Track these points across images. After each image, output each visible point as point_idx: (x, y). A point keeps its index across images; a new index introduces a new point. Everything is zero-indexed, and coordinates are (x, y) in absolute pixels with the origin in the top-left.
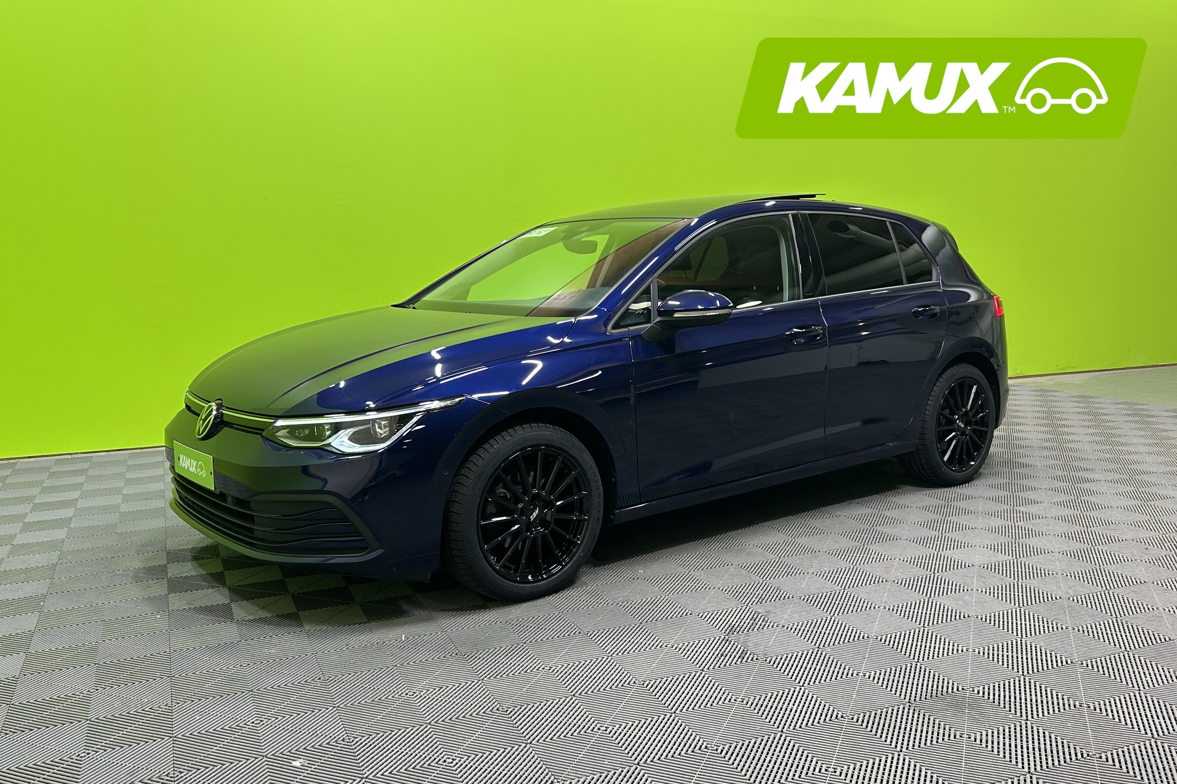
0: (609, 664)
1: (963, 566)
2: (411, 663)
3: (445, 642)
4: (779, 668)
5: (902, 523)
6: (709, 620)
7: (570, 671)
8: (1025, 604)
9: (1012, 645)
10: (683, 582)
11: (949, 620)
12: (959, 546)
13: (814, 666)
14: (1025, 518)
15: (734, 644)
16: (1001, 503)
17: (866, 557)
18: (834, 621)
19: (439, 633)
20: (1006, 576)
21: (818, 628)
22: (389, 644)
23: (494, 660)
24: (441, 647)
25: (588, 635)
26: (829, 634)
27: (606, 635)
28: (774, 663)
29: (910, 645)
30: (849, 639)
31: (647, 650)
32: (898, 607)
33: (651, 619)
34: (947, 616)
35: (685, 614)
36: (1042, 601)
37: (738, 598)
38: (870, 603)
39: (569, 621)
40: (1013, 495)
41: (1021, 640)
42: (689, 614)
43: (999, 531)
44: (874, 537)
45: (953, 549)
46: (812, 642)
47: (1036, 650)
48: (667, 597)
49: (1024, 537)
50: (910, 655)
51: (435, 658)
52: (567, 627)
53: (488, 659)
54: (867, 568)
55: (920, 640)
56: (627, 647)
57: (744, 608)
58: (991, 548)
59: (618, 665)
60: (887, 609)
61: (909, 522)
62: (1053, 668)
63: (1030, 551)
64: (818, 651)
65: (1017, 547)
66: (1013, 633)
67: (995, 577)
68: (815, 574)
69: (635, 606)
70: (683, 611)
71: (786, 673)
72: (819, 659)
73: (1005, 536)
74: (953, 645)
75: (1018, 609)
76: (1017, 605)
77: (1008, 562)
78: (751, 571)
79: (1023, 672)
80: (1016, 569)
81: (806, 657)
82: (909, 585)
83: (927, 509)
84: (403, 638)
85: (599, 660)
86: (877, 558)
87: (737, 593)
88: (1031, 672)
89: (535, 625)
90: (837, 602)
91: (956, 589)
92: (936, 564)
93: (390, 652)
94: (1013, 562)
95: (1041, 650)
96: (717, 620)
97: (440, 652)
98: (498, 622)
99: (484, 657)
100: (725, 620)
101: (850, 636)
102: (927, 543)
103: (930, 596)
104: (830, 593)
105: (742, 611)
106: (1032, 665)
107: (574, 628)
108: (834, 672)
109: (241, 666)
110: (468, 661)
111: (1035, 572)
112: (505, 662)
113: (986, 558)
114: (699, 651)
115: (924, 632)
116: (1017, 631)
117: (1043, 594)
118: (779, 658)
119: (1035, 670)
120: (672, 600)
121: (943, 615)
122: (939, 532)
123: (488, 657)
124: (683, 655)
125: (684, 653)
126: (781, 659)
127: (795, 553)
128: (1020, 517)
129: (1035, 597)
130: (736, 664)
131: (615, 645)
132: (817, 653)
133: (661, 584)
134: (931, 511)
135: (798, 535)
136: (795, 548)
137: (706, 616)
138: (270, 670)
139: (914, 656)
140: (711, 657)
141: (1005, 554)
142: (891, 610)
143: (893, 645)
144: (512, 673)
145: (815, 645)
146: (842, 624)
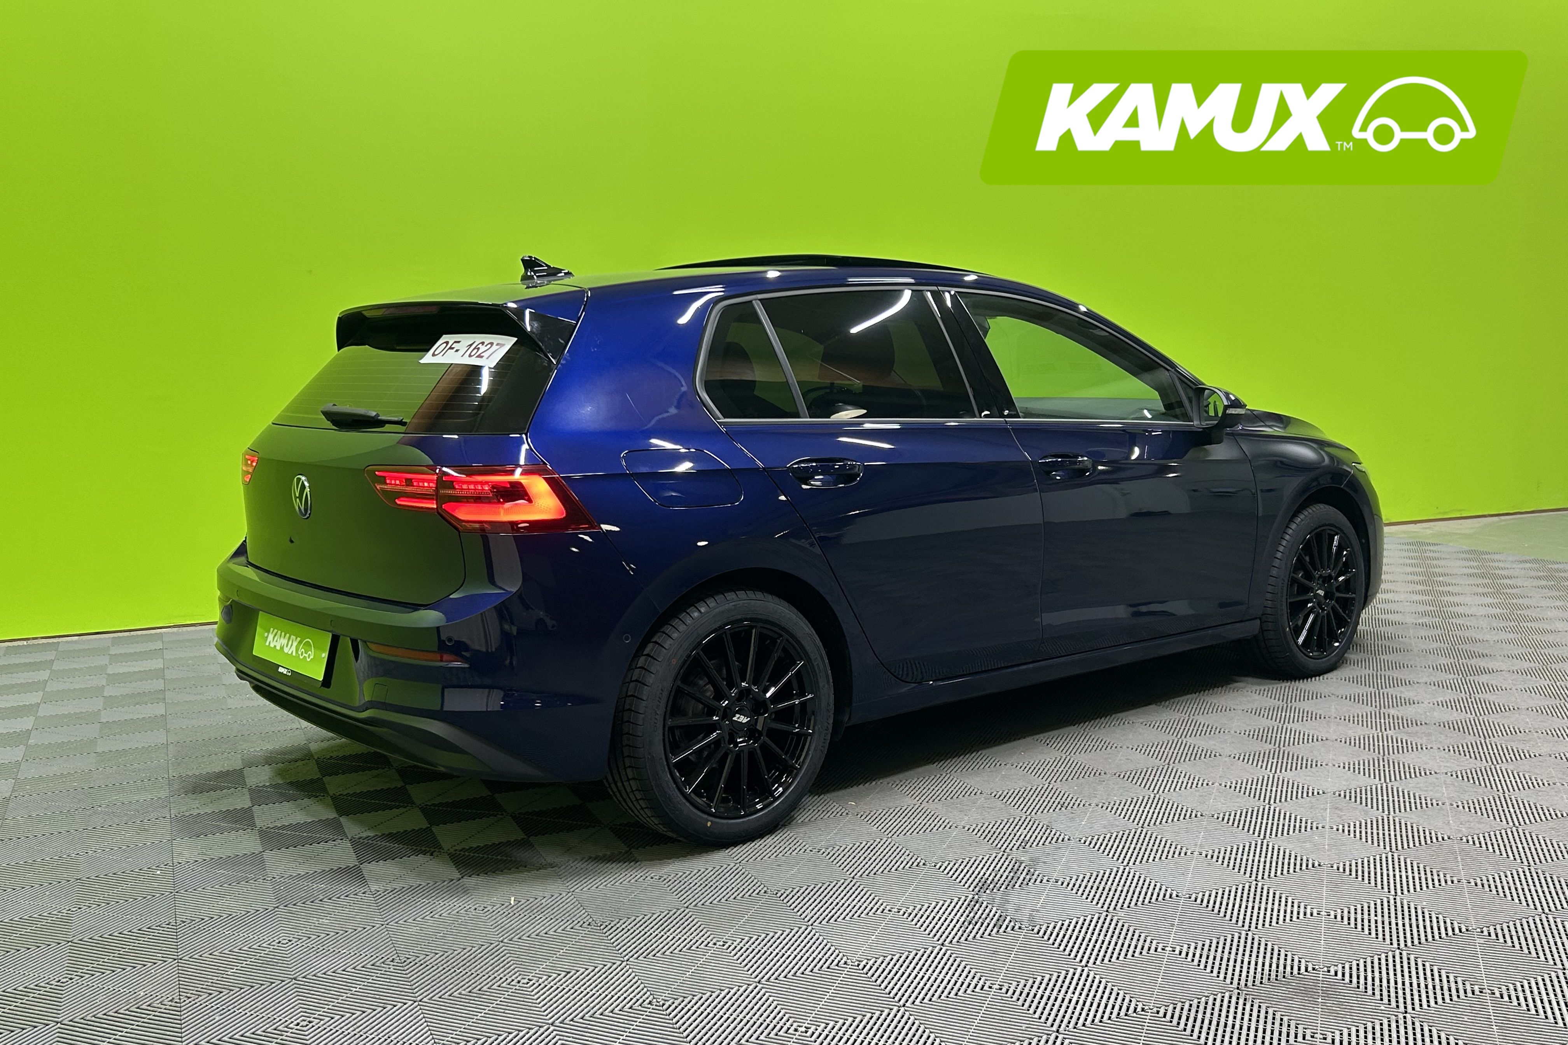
0: (809, 937)
1: (1310, 794)
2: (524, 937)
3: (572, 906)
4: (1051, 941)
5: (1222, 732)
6: (951, 873)
7: (753, 947)
8: (1400, 847)
9: (1382, 905)
10: (912, 818)
11: (1291, 870)
12: (1304, 765)
13: (1101, 937)
14: (1396, 724)
15: (987, 907)
16: (1363, 704)
17: (1173, 782)
18: (1129, 873)
19: (564, 894)
20: (1372, 807)
21: (1106, 884)
22: (491, 911)
23: (643, 932)
24: (567, 915)
25: (778, 895)
26: (1122, 891)
27: (804, 895)
28: (1044, 934)
29: (1237, 906)
30: (1151, 899)
31: (862, 916)
32: (1219, 853)
33: (867, 872)
34: (1289, 864)
35: (915, 864)
36: (1423, 843)
37: (991, 841)
38: (1179, 847)
39: (750, 875)
40: (1379, 693)
41: (1395, 899)
42: (921, 864)
43: (1360, 743)
44: (1182, 753)
45: (1296, 769)
46: (1098, 903)
47: (1416, 912)
48: (890, 840)
49: (1396, 751)
50: (1237, 921)
51: (559, 931)
52: (747, 884)
53: (635, 931)
54: (1174, 797)
55: (1251, 899)
56: (834, 912)
57: (1000, 856)
58: (1349, 768)
59: (821, 938)
60: (1204, 855)
61: (1232, 732)
62: (1440, 938)
63: (1405, 772)
64: (1107, 916)
65: (1386, 766)
66: (1382, 888)
67: (1357, 808)
68: (1100, 806)
69: (844, 853)
70: (913, 860)
71: (1062, 948)
72: (1109, 928)
73: (1369, 750)
74: (1299, 907)
75: (1390, 854)
76: (1388, 848)
77: (1374, 787)
78: (1008, 803)
79: (1399, 945)
80: (1385, 798)
81: (1090, 925)
82: (1234, 820)
83: (1257, 712)
84: (512, 902)
85: (793, 932)
86: (1187, 783)
87: (989, 835)
88: (1409, 944)
89: (701, 882)
90: (1133, 846)
91: (1302, 827)
92: (1271, 790)
93: (494, 921)
94: (1382, 787)
95: (1423, 913)
96: (961, 872)
97: (565, 921)
98: (649, 878)
99: (629, 927)
100: (974, 872)
101: (1152, 895)
102: (1258, 760)
103: (1265, 837)
104: (1121, 833)
105: (997, 860)
106: (1412, 934)
107: (757, 885)
108: (1129, 946)
109: (279, 942)
110: (607, 934)
111: (1412, 801)
112: (660, 935)
113: (1344, 783)
114: (937, 918)
115: (1256, 888)
116: (1389, 885)
117: (1424, 833)
118: (1051, 926)
119: (1416, 941)
120: (897, 845)
121: (1283, 864)
122: (1275, 745)
123: (635, 928)
124: (914, 923)
125: (916, 920)
126: (1054, 927)
127: (1071, 777)
128: (1389, 723)
129: (1413, 837)
130: (989, 935)
131: (816, 909)
132: (1105, 919)
133: (880, 822)
134: (1264, 715)
135: (1074, 751)
136: (1071, 769)
137: (946, 867)
138: (322, 948)
139: (1244, 922)
140: (955, 926)
141: (1370, 776)
142: (1209, 857)
143: (1214, 907)
144: (670, 950)
145: (1102, 907)
146: (1140, 877)
